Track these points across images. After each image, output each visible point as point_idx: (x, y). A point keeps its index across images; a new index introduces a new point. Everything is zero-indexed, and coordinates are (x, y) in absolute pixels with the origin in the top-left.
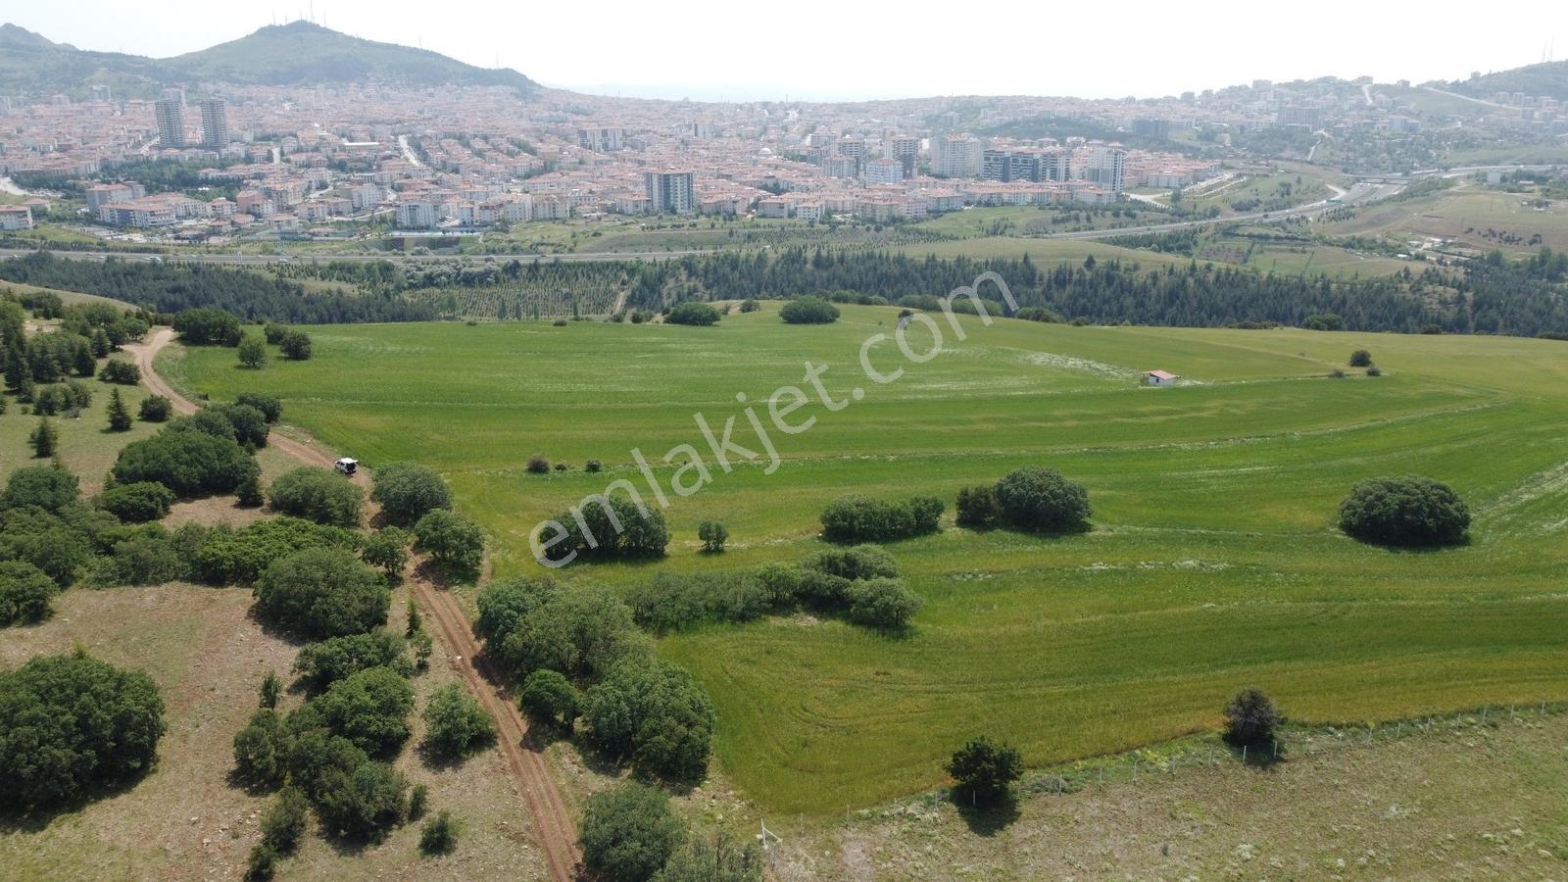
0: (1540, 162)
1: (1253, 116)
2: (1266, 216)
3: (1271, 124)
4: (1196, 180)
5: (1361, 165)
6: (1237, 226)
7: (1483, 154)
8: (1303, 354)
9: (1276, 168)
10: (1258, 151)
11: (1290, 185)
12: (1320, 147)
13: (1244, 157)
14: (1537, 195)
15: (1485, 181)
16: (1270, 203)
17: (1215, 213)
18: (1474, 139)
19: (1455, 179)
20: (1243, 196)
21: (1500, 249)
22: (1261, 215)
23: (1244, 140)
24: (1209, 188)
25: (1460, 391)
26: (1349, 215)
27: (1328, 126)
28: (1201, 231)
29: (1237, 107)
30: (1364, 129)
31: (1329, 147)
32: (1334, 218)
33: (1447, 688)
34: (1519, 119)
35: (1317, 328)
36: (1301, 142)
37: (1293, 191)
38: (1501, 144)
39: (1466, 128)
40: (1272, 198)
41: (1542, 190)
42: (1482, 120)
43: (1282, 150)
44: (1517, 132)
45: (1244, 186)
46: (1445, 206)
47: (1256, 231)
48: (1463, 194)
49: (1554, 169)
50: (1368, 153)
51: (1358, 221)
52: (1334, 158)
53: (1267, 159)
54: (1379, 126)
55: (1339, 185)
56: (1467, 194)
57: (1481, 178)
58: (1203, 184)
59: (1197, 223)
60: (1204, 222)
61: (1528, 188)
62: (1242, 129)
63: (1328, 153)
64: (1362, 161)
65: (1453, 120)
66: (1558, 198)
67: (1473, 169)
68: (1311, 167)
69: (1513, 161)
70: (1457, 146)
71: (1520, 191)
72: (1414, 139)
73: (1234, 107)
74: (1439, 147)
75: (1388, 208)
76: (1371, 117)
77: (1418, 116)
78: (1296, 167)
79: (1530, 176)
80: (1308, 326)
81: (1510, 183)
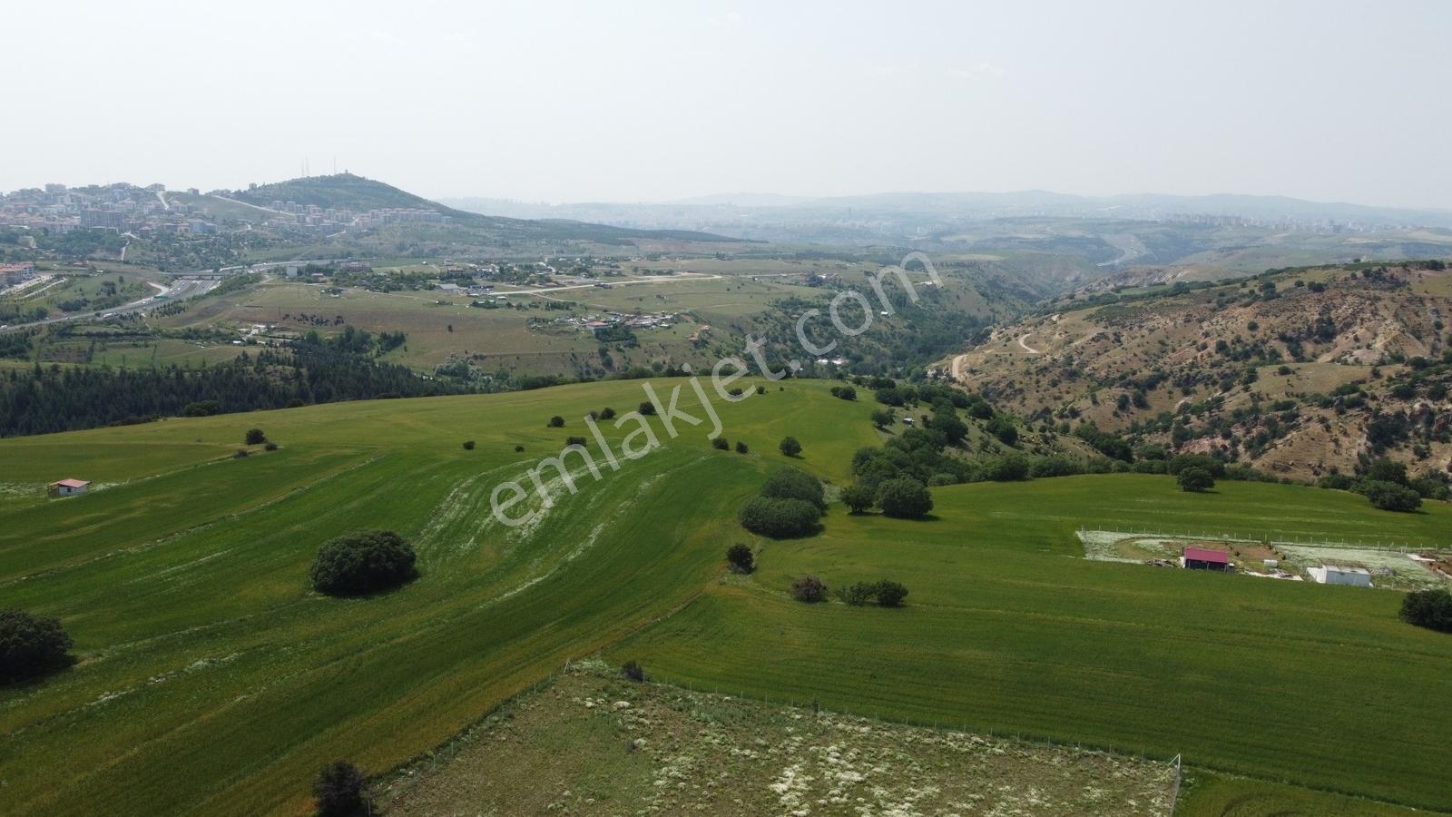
0: (321, 258)
1: (54, 219)
2: (98, 315)
3: (76, 227)
4: (12, 283)
5: (174, 264)
6: (72, 326)
7: (275, 251)
8: (200, 441)
9: (94, 269)
10: (68, 252)
11: (113, 284)
12: (131, 248)
13: (54, 259)
14: (329, 285)
15: (285, 274)
16: (98, 301)
17: (42, 314)
18: (265, 240)
19: (260, 273)
20: (70, 296)
21: (316, 331)
22: (93, 314)
23: (50, 242)
24: (29, 290)
25: (348, 452)
26: (179, 310)
27: (134, 229)
28: (33, 334)
29: (34, 209)
30: (169, 231)
31: (139, 248)
32: (165, 313)
33: (467, 699)
34: (295, 223)
35: (200, 414)
36: (111, 244)
37: (118, 289)
38: (288, 243)
39: (255, 231)
40: (99, 297)
41: (332, 280)
42: (266, 224)
43: (92, 251)
44: (296, 234)
45: (66, 287)
46: (261, 297)
47: (95, 330)
48: (272, 286)
49: (332, 263)
50: (177, 253)
51: (189, 314)
52: (146, 258)
53: (81, 260)
54: (181, 228)
55: (159, 282)
56: (276, 286)
57: (281, 272)
58: (21, 287)
59: (27, 326)
60: (34, 324)
61: (321, 279)
62: (46, 231)
63: (139, 253)
64: (173, 260)
65: (243, 223)
66: (346, 286)
67: (273, 264)
68: (127, 266)
69: (300, 257)
70: (252, 246)
71: (316, 282)
72: (215, 240)
73: (30, 210)
74: (238, 247)
75: (213, 301)
76: (171, 221)
77: (213, 219)
78: (113, 267)
79: (319, 270)
80: (189, 414)
81: (306, 275)
